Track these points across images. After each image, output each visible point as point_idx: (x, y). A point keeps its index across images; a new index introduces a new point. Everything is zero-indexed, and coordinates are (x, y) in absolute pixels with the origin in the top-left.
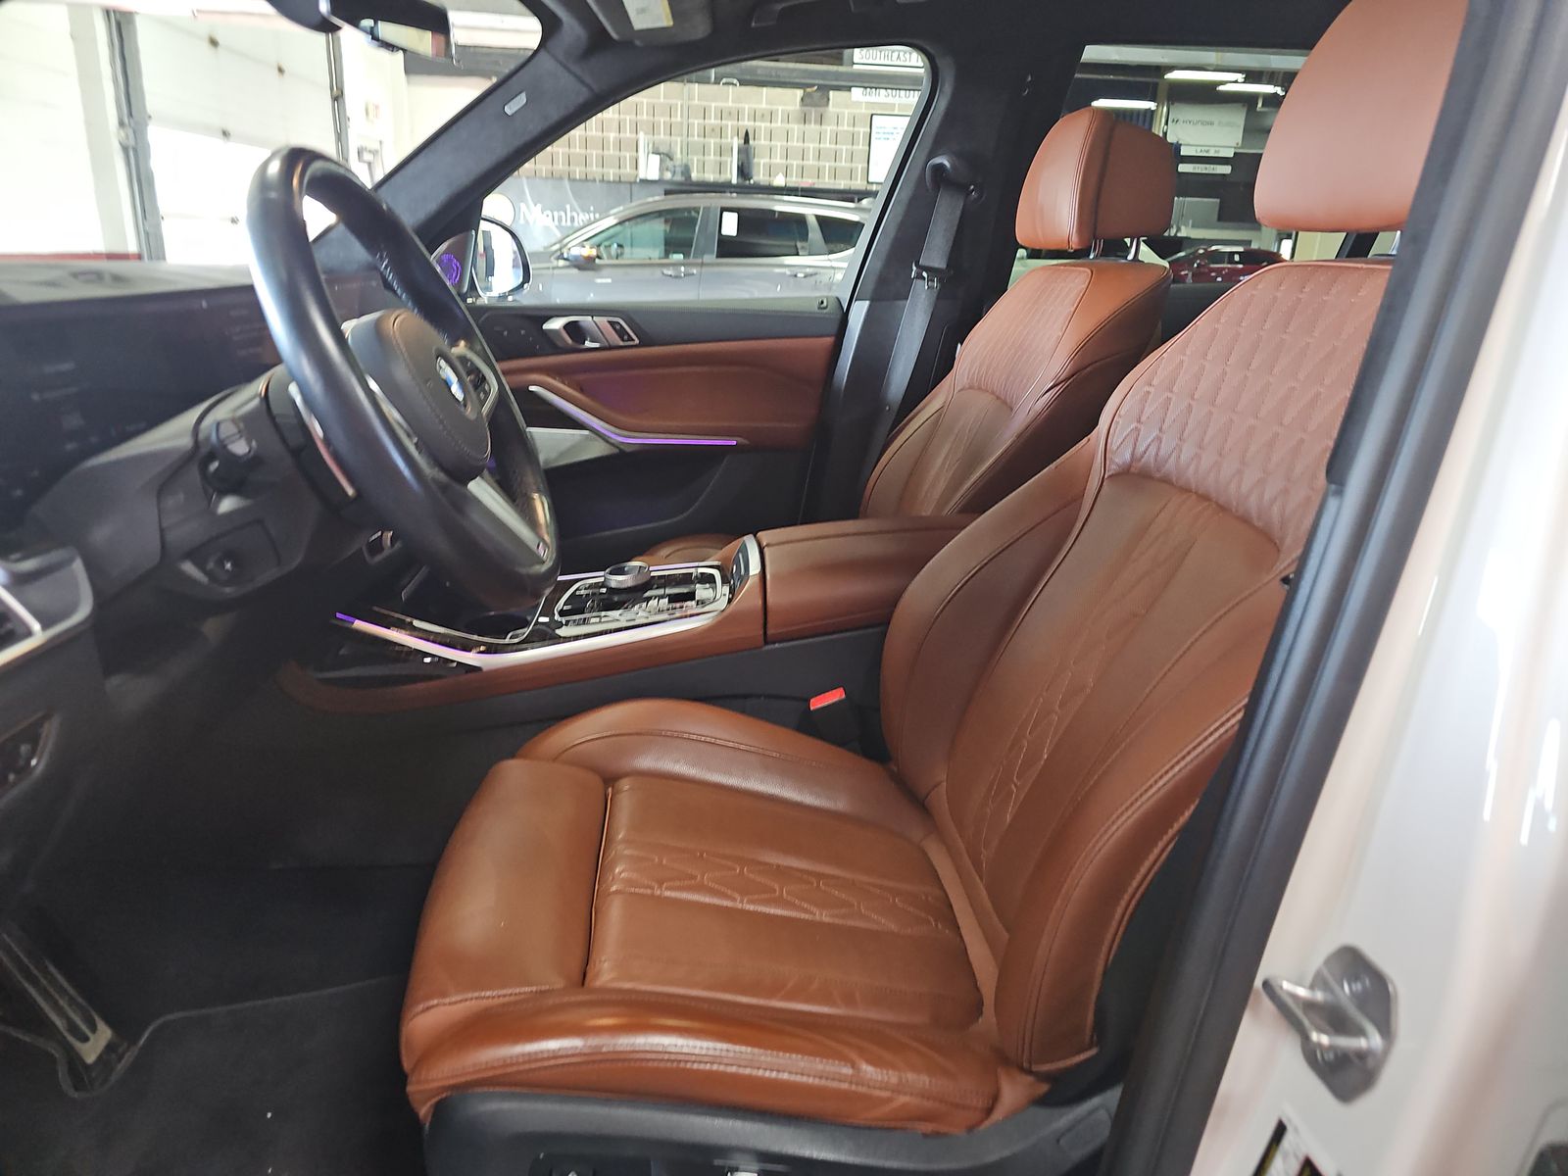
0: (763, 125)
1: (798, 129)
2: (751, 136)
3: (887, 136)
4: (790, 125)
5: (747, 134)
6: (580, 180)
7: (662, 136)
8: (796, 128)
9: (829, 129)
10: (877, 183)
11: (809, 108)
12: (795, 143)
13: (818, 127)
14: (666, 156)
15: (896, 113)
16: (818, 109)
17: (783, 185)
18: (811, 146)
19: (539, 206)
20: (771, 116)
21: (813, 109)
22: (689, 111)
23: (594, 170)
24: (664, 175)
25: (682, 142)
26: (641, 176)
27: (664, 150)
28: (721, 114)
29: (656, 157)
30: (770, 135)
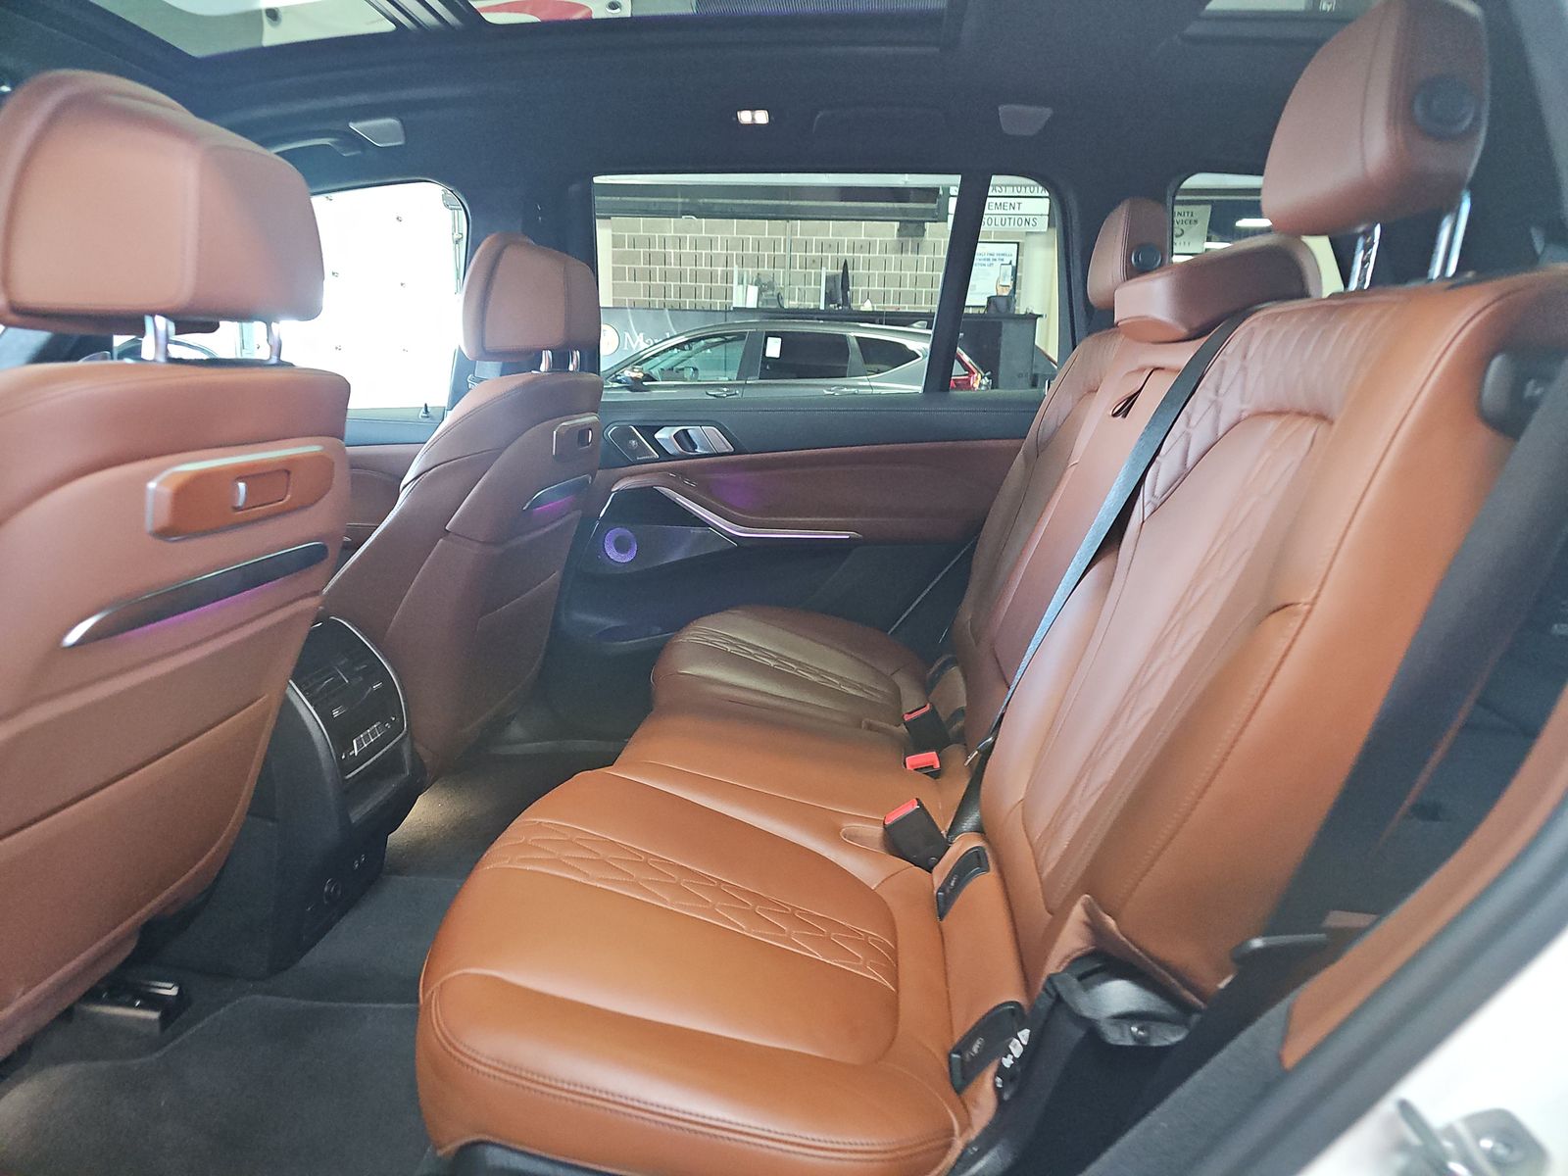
0: (859, 258)
1: (896, 258)
2: (850, 265)
3: (984, 262)
4: (888, 255)
5: (845, 264)
6: (690, 310)
7: (766, 269)
8: (893, 257)
9: (924, 257)
10: (973, 307)
11: (907, 238)
12: (892, 272)
13: (915, 255)
14: (764, 286)
15: (993, 240)
16: (915, 239)
17: (871, 310)
18: (908, 273)
19: (641, 335)
20: (870, 246)
21: (910, 239)
22: (791, 245)
23: (703, 300)
24: (760, 303)
25: (784, 273)
26: (734, 306)
27: (764, 280)
28: (822, 247)
29: (756, 288)
30: (869, 265)
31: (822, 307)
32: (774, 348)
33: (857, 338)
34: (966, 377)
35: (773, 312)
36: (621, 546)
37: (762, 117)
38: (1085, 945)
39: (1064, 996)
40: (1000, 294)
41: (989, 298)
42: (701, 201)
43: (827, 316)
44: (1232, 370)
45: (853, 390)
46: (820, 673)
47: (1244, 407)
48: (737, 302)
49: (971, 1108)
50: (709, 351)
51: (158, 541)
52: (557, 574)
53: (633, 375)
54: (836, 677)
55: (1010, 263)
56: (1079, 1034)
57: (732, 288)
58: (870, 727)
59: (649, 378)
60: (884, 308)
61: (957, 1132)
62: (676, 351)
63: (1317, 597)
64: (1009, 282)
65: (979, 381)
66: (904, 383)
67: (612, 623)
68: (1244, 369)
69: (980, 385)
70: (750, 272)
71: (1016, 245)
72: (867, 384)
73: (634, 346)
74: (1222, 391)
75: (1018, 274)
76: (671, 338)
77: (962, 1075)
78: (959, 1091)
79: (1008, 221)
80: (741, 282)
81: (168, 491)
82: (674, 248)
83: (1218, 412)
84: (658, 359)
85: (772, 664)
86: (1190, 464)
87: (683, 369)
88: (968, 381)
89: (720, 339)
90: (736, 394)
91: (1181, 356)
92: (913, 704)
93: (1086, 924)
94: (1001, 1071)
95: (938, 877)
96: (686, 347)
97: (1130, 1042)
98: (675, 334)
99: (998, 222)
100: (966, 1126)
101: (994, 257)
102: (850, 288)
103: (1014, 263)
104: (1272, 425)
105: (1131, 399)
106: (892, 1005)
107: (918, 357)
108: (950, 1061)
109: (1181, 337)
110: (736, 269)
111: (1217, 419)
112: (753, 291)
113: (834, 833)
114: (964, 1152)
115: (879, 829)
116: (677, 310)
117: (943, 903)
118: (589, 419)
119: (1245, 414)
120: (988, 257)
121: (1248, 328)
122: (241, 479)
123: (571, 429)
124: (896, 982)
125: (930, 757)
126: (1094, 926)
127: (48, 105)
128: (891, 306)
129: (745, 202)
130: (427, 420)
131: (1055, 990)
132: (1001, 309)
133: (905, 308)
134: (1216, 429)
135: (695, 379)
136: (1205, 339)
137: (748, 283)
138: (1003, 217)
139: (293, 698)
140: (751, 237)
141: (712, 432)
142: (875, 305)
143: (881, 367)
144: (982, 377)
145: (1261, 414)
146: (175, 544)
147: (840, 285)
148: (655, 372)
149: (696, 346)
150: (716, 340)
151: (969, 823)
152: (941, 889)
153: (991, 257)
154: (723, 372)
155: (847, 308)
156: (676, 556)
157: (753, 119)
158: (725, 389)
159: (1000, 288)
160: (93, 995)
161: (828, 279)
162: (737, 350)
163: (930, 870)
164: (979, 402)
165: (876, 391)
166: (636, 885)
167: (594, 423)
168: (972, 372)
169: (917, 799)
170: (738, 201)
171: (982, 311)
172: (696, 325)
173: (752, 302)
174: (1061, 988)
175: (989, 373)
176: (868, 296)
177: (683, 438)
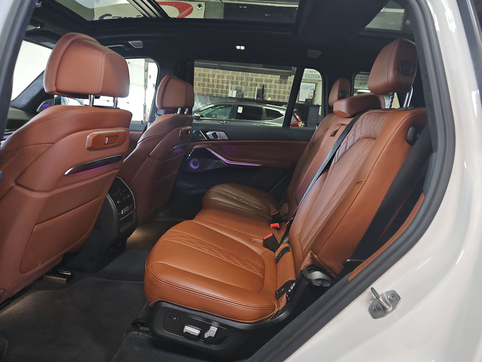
0: (268, 84)
1: (279, 85)
2: (265, 86)
3: (305, 88)
4: (276, 84)
5: (263, 86)
6: (215, 97)
7: (239, 86)
8: (278, 85)
9: (287, 85)
10: (301, 101)
11: (282, 79)
12: (277, 89)
13: (284, 85)
14: (238, 91)
15: (308, 82)
16: (285, 80)
17: (270, 100)
18: (282, 90)
19: (200, 103)
20: (271, 81)
22: (247, 79)
23: (220, 94)
24: (237, 96)
25: (245, 87)
26: (229, 96)
27: (238, 89)
28: (256, 80)
29: (236, 91)
30: (270, 87)
31: (255, 99)
32: (240, 110)
33: (266, 109)
34: (297, 123)
35: (240, 99)
36: (195, 164)
37: (243, 48)
38: (310, 263)
39: (304, 275)
40: (309, 98)
41: (306, 99)
42: (222, 65)
43: (257, 101)
44: (359, 126)
45: (263, 124)
46: (248, 202)
47: (361, 136)
48: (230, 95)
49: (280, 303)
50: (220, 109)
51: (88, 151)
52: (177, 170)
53: (197, 115)
54: (253, 204)
55: (313, 89)
56: (307, 283)
57: (228, 91)
58: (261, 216)
59: (202, 116)
60: (274, 100)
61: (276, 307)
62: (210, 109)
63: (366, 180)
64: (312, 95)
65: (301, 124)
66: (278, 123)
67: (191, 186)
68: (361, 126)
69: (301, 125)
70: (234, 86)
71: (315, 84)
72: (267, 123)
73: (197, 106)
74: (356, 131)
75: (315, 93)
76: (209, 105)
77: (278, 296)
78: (278, 299)
79: (313, 76)
80: (231, 89)
81: (91, 138)
82: (212, 77)
83: (355, 136)
84: (205, 111)
85: (235, 198)
86: (347, 149)
87: (212, 114)
88: (298, 124)
89: (224, 106)
90: (228, 123)
91: (348, 122)
92: (274, 211)
93: (310, 257)
94: (288, 293)
95: (277, 254)
96: (214, 108)
97: (319, 285)
98: (210, 104)
99: (310, 76)
100: (279, 306)
101: (309, 87)
102: (264, 93)
103: (314, 89)
104: (366, 141)
105: (336, 132)
106: (263, 280)
107: (283, 116)
108: (276, 293)
109: (349, 117)
110: (230, 85)
111: (354, 138)
112: (235, 92)
113: (250, 241)
114: (278, 312)
115: (262, 241)
116: (211, 96)
117: (277, 260)
118: (189, 127)
119: (361, 137)
120: (306, 87)
121: (363, 116)
122: (107, 137)
123: (185, 130)
124: (264, 276)
125: (277, 225)
126: (312, 258)
127: (69, 42)
128: (276, 100)
129: (235, 66)
130: (141, 125)
131: (302, 273)
132: (309, 102)
133: (280, 100)
134: (354, 141)
135: (216, 118)
136: (353, 118)
137: (233, 90)
138: (312, 75)
139: (108, 197)
140: (235, 76)
141: (222, 134)
142: (272, 99)
143: (272, 118)
144: (302, 123)
145: (364, 138)
146: (92, 152)
147: (261, 92)
148: (204, 115)
149: (216, 108)
150: (223, 106)
151: (286, 240)
152: (277, 257)
153: (308, 87)
154: (224, 116)
155: (263, 99)
156: (209, 168)
157: (240, 48)
158: (225, 121)
159: (310, 97)
160: (49, 273)
161: (258, 90)
162: (229, 110)
163: (275, 252)
164: (301, 131)
165: (270, 125)
166: (199, 248)
167: (190, 129)
168: (299, 122)
169: (273, 233)
170: (233, 66)
171: (304, 103)
172: (218, 101)
173: (234, 95)
174: (303, 273)
175: (304, 122)
176: (269, 96)
177: (215, 135)
